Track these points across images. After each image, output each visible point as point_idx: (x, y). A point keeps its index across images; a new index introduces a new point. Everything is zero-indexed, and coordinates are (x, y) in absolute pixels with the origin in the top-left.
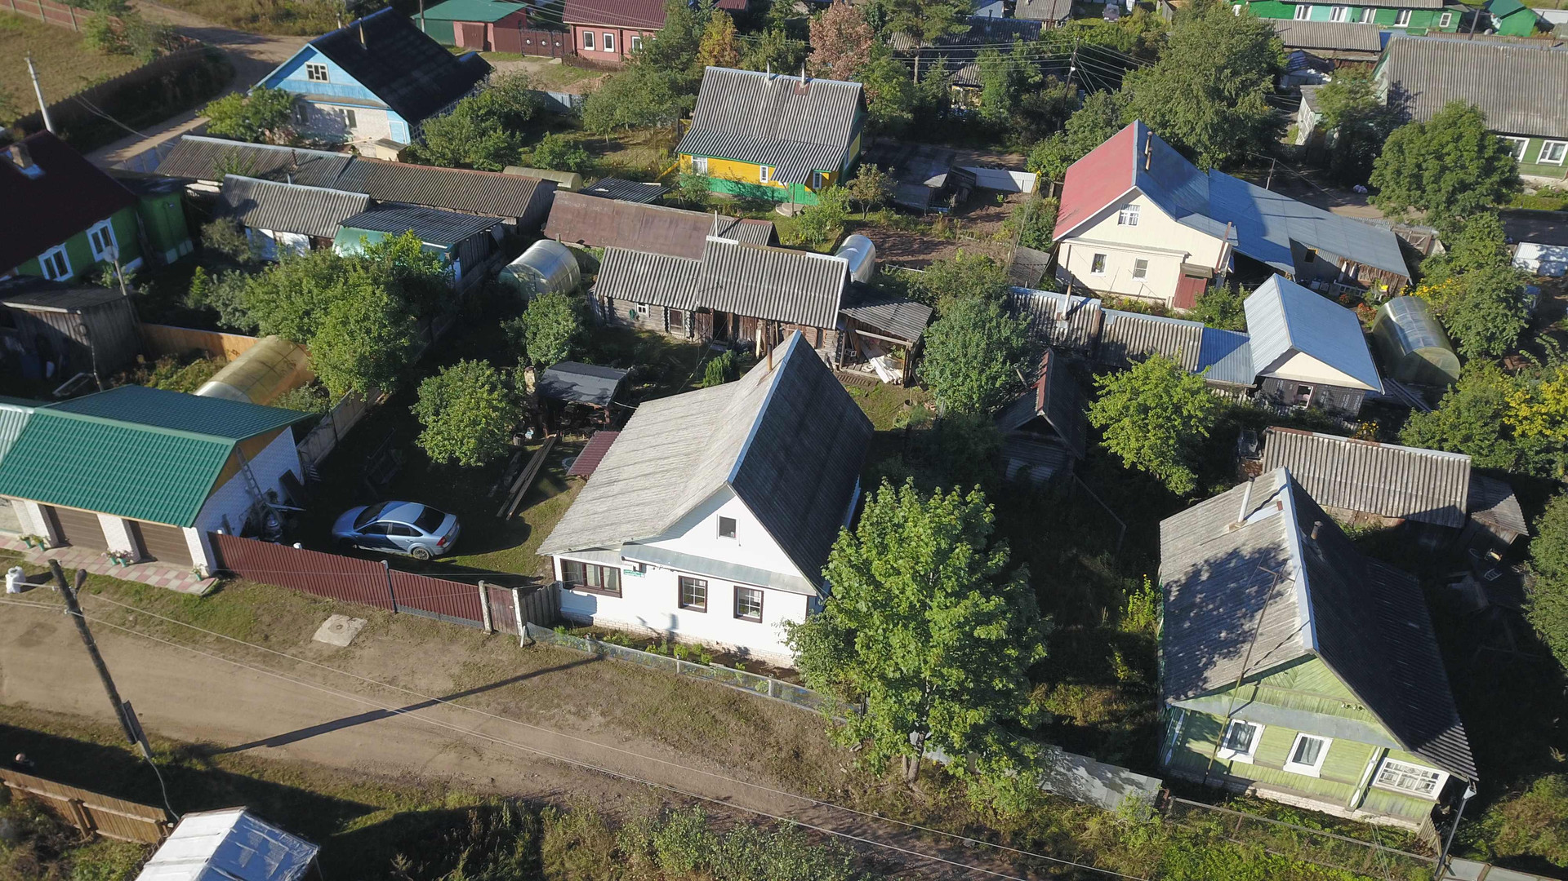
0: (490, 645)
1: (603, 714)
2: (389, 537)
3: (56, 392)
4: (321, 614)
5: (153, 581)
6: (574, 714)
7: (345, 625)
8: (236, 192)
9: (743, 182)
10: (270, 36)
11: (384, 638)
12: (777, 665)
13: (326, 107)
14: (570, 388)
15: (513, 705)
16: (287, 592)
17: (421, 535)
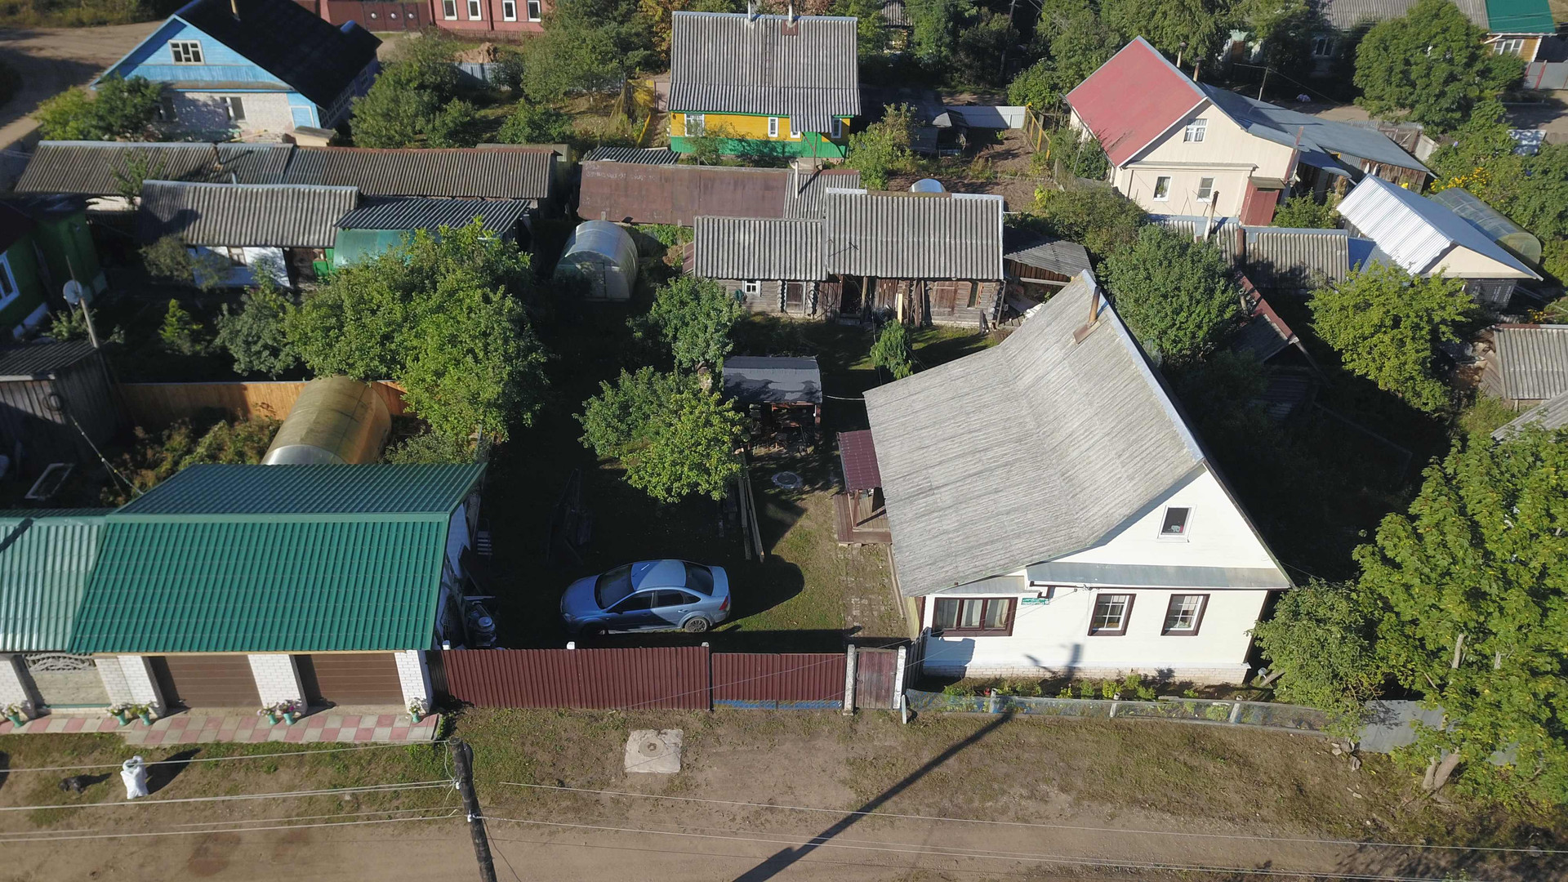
0: (861, 728)
1: (1063, 789)
2: (655, 610)
3: (29, 496)
4: (614, 735)
5: (347, 735)
6: (1029, 798)
7: (658, 742)
8: (164, 201)
9: (748, 138)
10: (38, 30)
11: (721, 750)
12: (1206, 683)
13: (202, 97)
14: (764, 387)
15: (946, 803)
16: (548, 713)
17: (696, 599)
